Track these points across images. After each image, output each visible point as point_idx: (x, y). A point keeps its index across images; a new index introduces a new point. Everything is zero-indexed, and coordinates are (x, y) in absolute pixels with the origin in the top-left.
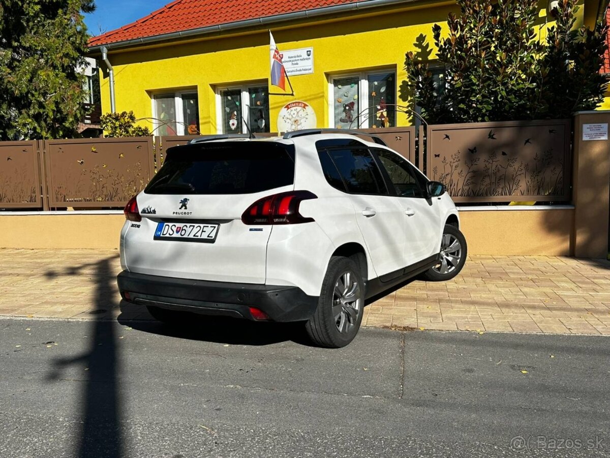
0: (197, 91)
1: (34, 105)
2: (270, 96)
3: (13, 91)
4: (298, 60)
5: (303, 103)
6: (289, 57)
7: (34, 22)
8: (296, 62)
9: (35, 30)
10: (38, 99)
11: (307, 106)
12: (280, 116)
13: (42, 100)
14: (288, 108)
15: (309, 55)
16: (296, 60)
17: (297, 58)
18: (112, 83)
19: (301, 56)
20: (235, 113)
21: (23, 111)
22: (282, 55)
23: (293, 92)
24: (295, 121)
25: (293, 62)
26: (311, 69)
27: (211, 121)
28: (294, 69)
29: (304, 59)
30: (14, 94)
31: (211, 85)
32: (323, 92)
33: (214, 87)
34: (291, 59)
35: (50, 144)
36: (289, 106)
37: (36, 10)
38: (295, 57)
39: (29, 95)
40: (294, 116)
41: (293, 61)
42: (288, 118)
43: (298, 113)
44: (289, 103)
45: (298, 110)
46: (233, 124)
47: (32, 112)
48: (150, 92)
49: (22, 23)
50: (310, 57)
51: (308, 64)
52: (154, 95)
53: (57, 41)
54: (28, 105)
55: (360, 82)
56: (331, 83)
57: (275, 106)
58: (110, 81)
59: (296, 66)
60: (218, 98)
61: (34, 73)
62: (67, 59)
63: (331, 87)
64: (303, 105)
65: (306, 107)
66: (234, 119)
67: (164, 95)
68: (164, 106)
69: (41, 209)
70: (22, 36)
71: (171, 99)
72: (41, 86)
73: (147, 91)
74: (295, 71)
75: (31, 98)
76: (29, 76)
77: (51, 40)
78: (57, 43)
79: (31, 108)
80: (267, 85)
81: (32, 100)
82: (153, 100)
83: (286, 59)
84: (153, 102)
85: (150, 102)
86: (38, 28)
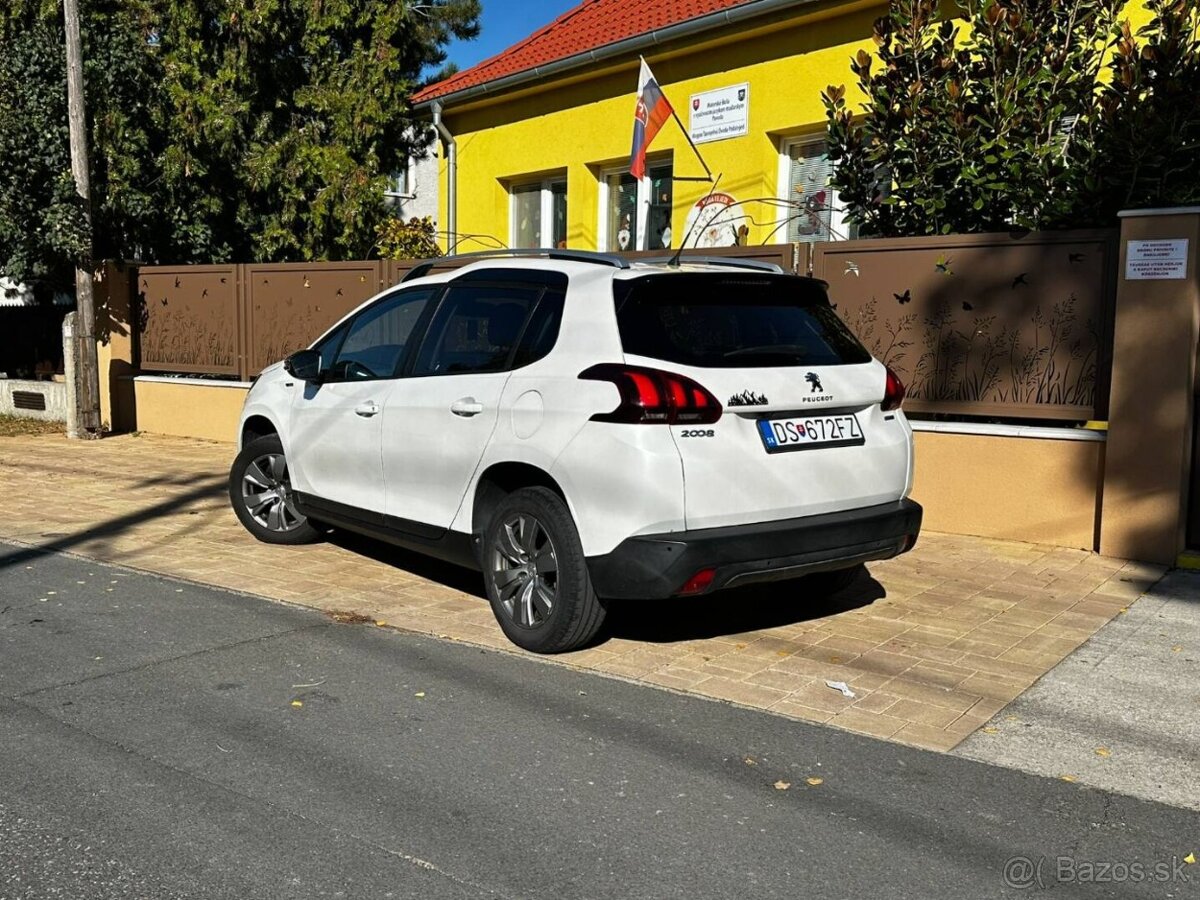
0: (566, 178)
1: (289, 206)
2: (675, 183)
3: (248, 183)
4: (723, 110)
5: (728, 197)
6: (709, 105)
7: (319, 65)
8: (719, 114)
9: (321, 77)
10: (296, 196)
11: (735, 200)
12: (689, 222)
13: (302, 197)
14: (702, 207)
15: (741, 99)
16: (719, 110)
17: (721, 107)
18: (451, 165)
19: (728, 102)
20: (628, 217)
21: (273, 217)
22: (698, 100)
23: (710, 174)
24: (712, 234)
25: (715, 115)
26: (741, 128)
27: (585, 233)
28: (716, 128)
29: (732, 108)
30: (251, 188)
31: (589, 166)
32: (768, 171)
33: (596, 169)
34: (711, 109)
36: (704, 203)
37: (322, 44)
38: (718, 104)
39: (280, 190)
40: (711, 221)
41: (714, 112)
42: (700, 226)
44: (703, 197)
45: (717, 211)
46: (624, 239)
47: (285, 218)
48: (507, 183)
49: (302, 68)
50: (744, 102)
51: (740, 116)
52: (514, 186)
53: (355, 95)
54: (278, 207)
56: (785, 154)
57: (683, 201)
58: (449, 163)
59: (720, 121)
60: (603, 188)
63: (784, 161)
64: (726, 201)
66: (625, 229)
67: (524, 185)
68: (527, 205)
70: (298, 90)
71: (536, 193)
72: (298, 174)
73: (500, 180)
74: (716, 132)
75: (282, 193)
76: (276, 157)
77: (344, 96)
78: (353, 99)
79: (284, 212)
80: (672, 161)
81: (285, 198)
82: (511, 196)
83: (703, 108)
84: (511, 199)
85: (506, 201)
86: (327, 75)
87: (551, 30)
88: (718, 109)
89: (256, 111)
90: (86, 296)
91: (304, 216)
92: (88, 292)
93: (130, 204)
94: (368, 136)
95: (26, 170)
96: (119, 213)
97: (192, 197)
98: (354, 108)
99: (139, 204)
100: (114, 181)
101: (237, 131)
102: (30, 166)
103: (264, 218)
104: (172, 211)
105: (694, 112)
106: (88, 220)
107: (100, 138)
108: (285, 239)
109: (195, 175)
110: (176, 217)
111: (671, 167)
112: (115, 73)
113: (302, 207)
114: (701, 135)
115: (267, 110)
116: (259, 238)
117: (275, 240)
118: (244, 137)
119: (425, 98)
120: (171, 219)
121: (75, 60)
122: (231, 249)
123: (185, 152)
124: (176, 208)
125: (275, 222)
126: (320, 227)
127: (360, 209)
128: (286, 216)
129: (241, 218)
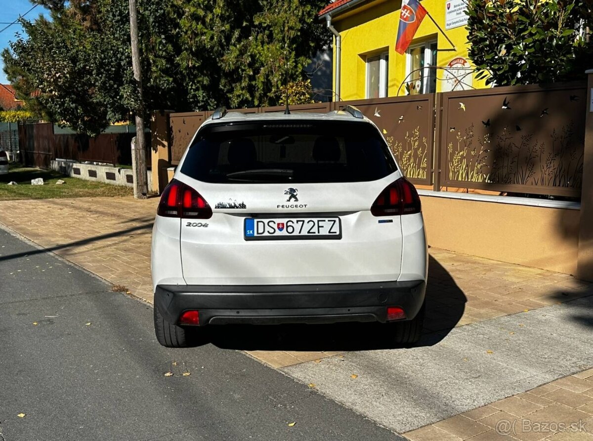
0: (388, 53)
1: (245, 78)
2: (438, 53)
3: (223, 68)
4: (461, 9)
5: (464, 60)
6: (455, 7)
8: (460, 11)
10: (248, 73)
12: (444, 76)
14: (451, 67)
18: (338, 49)
20: (420, 74)
21: (237, 84)
22: (450, 3)
23: (454, 47)
24: (455, 82)
28: (458, 20)
30: (225, 70)
36: (452, 64)
38: (459, 5)
39: (240, 70)
41: (457, 10)
42: (449, 78)
44: (451, 60)
45: (458, 68)
46: (417, 87)
47: (243, 85)
52: (368, 59)
53: (285, 15)
54: (239, 79)
57: (441, 65)
59: (461, 15)
60: (409, 57)
64: (462, 62)
65: (466, 64)
66: (419, 80)
68: (374, 69)
71: (378, 61)
72: (248, 61)
73: (360, 55)
74: (458, 22)
75: (240, 72)
76: (237, 53)
77: (279, 16)
78: (284, 18)
79: (242, 81)
80: (437, 41)
81: (242, 74)
82: (366, 64)
83: (452, 8)
85: (364, 67)
88: (459, 8)
89: (232, 29)
90: (140, 129)
91: (253, 83)
92: (141, 127)
93: (161, 82)
94: (292, 36)
95: (110, 69)
96: (157, 88)
97: (196, 76)
98: (284, 22)
99: (166, 82)
100: (155, 72)
101: (221, 41)
102: (112, 67)
103: (234, 85)
104: (187, 84)
105: (448, 11)
106: (140, 92)
107: (146, 51)
108: (243, 95)
109: (194, 66)
110: (190, 87)
111: (437, 43)
112: (154, 17)
113: (252, 78)
114: (450, 24)
115: (238, 28)
116: (231, 96)
117: (239, 96)
118: (225, 43)
119: (324, 12)
120: (187, 88)
121: (133, 13)
122: (216, 102)
123: (189, 54)
124: (190, 83)
125: (239, 88)
126: (262, 88)
127: (280, 78)
128: (244, 84)
129: (222, 86)
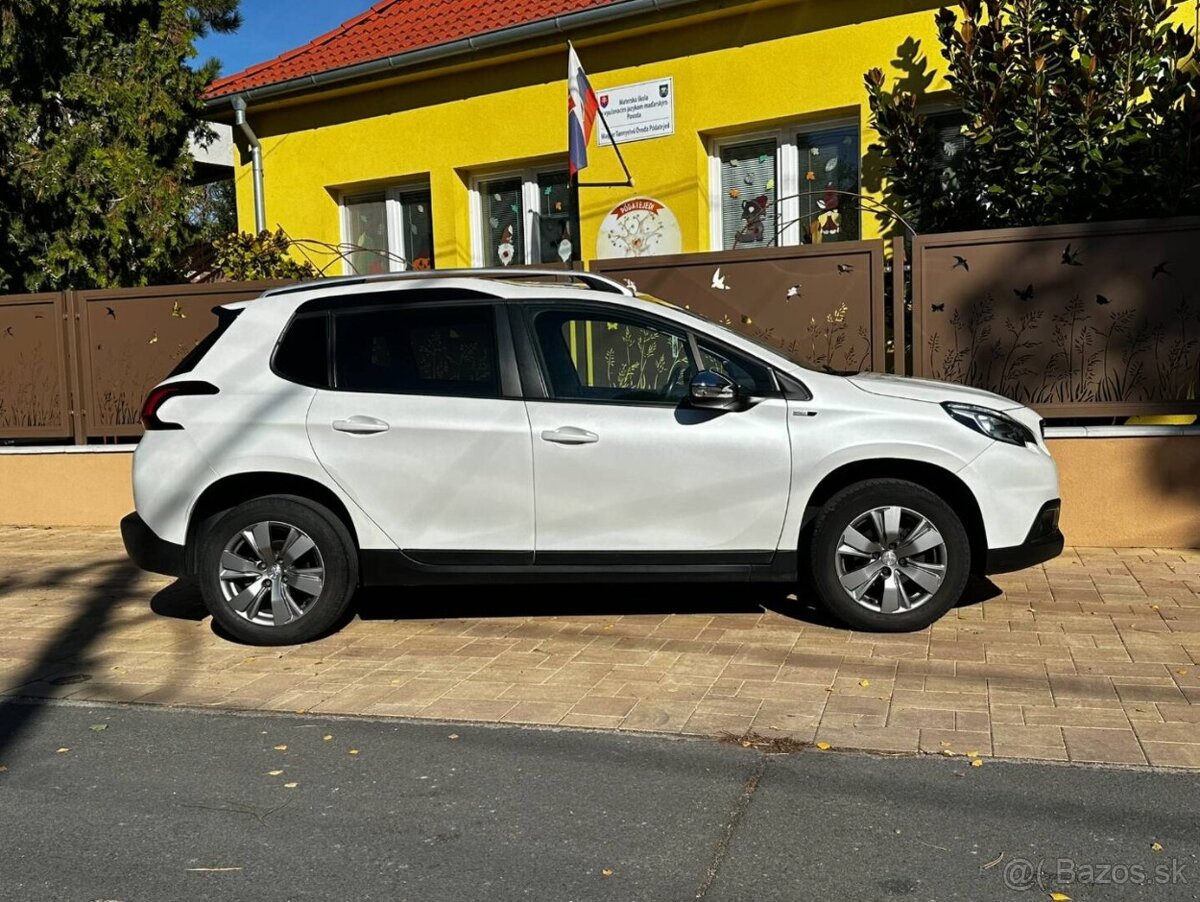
0: (429, 185)
1: (80, 220)
2: (581, 190)
3: (32, 192)
4: (640, 107)
5: (653, 203)
6: (621, 103)
7: (90, 49)
8: (636, 112)
9: (94, 65)
10: (89, 208)
11: (662, 207)
12: (603, 233)
13: (98, 209)
14: (620, 215)
15: (664, 95)
16: (636, 108)
17: (638, 104)
18: (257, 173)
19: (647, 98)
20: (510, 229)
21: (58, 234)
22: (607, 97)
23: (629, 178)
24: (636, 243)
25: (631, 113)
27: (459, 249)
28: (632, 127)
29: (652, 105)
30: (35, 198)
31: (459, 171)
32: (697, 177)
33: (465, 174)
34: (626, 106)
35: (88, 301)
36: (622, 210)
37: (94, 23)
38: (633, 100)
39: (69, 200)
40: (633, 231)
41: (629, 110)
42: (619, 237)
43: (641, 223)
44: (620, 204)
45: (641, 219)
46: (506, 254)
47: (75, 236)
48: (334, 191)
49: (66, 52)
50: (667, 98)
51: (664, 114)
52: (345, 197)
53: (139, 87)
54: (67, 221)
55: (779, 150)
56: (715, 156)
57: (593, 211)
58: (254, 170)
59: (638, 120)
60: (474, 198)
61: (79, 153)
62: (160, 125)
63: (715, 163)
64: (652, 207)
65: (658, 211)
66: (507, 242)
67: (363, 197)
68: (364, 219)
69: (70, 441)
70: (64, 78)
71: (379, 204)
72: (93, 180)
73: (328, 189)
74: (633, 132)
75: (72, 205)
76: (66, 160)
77: (125, 86)
78: (138, 91)
79: (74, 227)
81: (75, 210)
82: (342, 209)
84: (342, 211)
85: (335, 213)
86: (100, 61)
87: (367, 20)
88: (633, 107)
89: (22, 102)
91: (98, 233)
94: (156, 136)
103: (44, 236)
105: (602, 109)
108: (75, 261)
111: (575, 171)
113: (96, 222)
115: (34, 102)
116: (41, 261)
117: (63, 263)
119: (220, 93)
125: (61, 242)
128: (77, 233)
129: (16, 237)
